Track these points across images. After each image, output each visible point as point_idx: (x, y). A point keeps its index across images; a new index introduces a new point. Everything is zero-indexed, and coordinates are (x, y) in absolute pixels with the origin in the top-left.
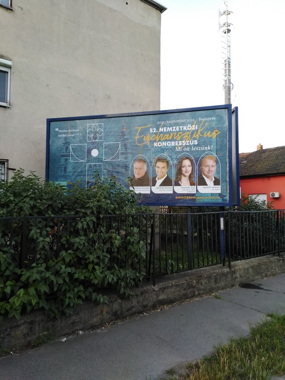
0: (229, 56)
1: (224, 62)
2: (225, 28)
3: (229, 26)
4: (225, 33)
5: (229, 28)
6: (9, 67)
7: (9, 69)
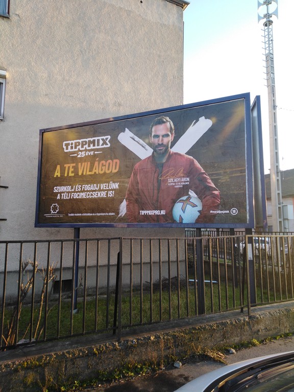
0: (271, 52)
1: (265, 59)
2: (265, 20)
3: (271, 17)
4: (266, 25)
5: (271, 19)
6: (4, 77)
7: (4, 79)
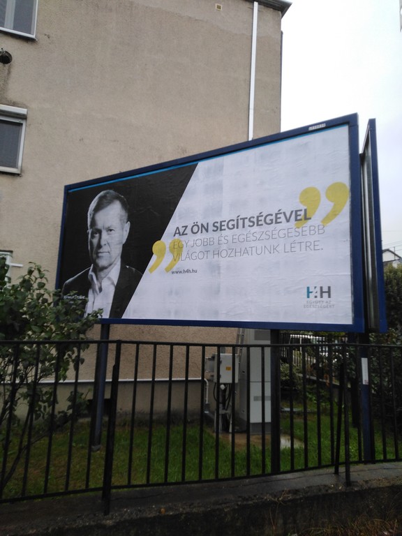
6: (24, 117)
7: (25, 120)
